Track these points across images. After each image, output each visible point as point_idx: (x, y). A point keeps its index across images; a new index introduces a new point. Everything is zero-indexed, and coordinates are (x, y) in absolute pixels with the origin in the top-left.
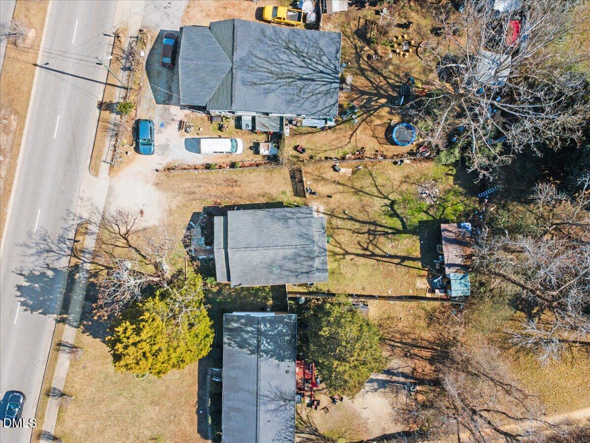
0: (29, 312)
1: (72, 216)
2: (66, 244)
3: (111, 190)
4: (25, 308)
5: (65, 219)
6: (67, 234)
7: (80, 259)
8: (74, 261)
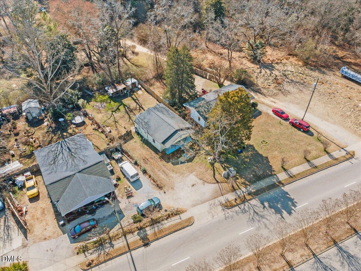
0: (295, 200)
1: (227, 215)
2: (244, 207)
3: (194, 206)
4: (295, 204)
5: (232, 217)
6: (239, 210)
7: (244, 195)
8: (248, 197)
